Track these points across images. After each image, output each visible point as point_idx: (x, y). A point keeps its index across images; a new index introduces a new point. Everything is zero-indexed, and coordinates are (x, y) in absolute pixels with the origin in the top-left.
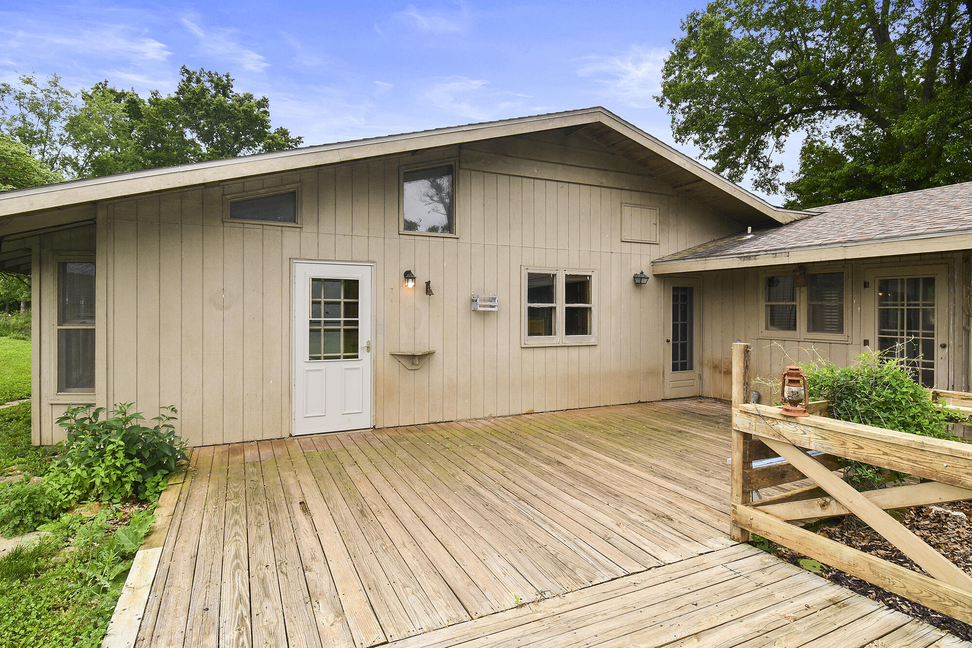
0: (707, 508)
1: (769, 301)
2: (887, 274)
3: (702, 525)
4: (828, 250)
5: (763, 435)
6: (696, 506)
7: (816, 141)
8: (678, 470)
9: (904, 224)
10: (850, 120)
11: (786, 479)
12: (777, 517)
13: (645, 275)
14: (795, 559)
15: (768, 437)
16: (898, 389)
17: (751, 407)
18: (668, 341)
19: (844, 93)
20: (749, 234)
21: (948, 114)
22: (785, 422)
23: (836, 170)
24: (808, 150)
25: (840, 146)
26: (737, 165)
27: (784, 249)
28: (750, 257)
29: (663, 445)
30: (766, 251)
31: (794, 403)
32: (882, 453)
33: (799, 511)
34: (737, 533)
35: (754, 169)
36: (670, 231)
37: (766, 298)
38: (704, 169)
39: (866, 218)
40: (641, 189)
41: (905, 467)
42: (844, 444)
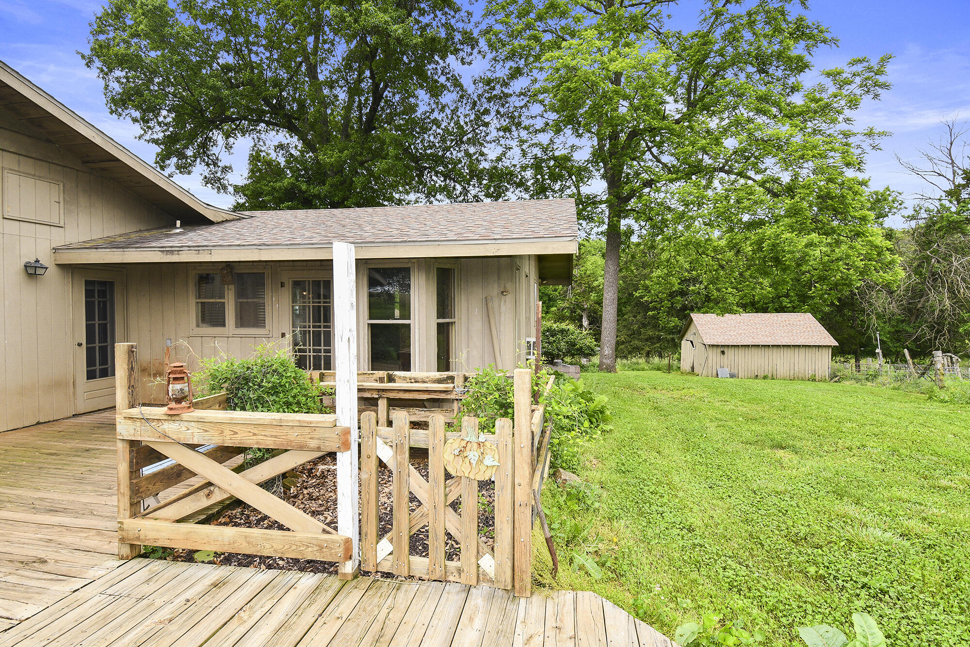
0: (99, 532)
1: (199, 298)
2: (300, 276)
3: (86, 555)
4: (246, 251)
5: (149, 439)
6: (86, 535)
7: (261, 151)
8: (71, 498)
9: (307, 234)
10: (289, 140)
11: (183, 477)
12: (166, 520)
13: (41, 264)
14: (189, 557)
15: (153, 440)
16: (284, 374)
17: (135, 412)
18: (80, 345)
19: (282, 112)
20: (178, 228)
21: (356, 153)
22: (170, 422)
23: (276, 182)
24: (255, 158)
25: (282, 161)
26: (185, 157)
27: (206, 246)
28: (173, 251)
29: (59, 472)
30: (189, 247)
31: (178, 401)
32: (251, 434)
33: (187, 507)
34: (126, 551)
35: (203, 164)
36: (80, 214)
37: (196, 295)
38: (121, 148)
39: (283, 226)
40: (34, 155)
41: (269, 442)
42: (222, 432)
